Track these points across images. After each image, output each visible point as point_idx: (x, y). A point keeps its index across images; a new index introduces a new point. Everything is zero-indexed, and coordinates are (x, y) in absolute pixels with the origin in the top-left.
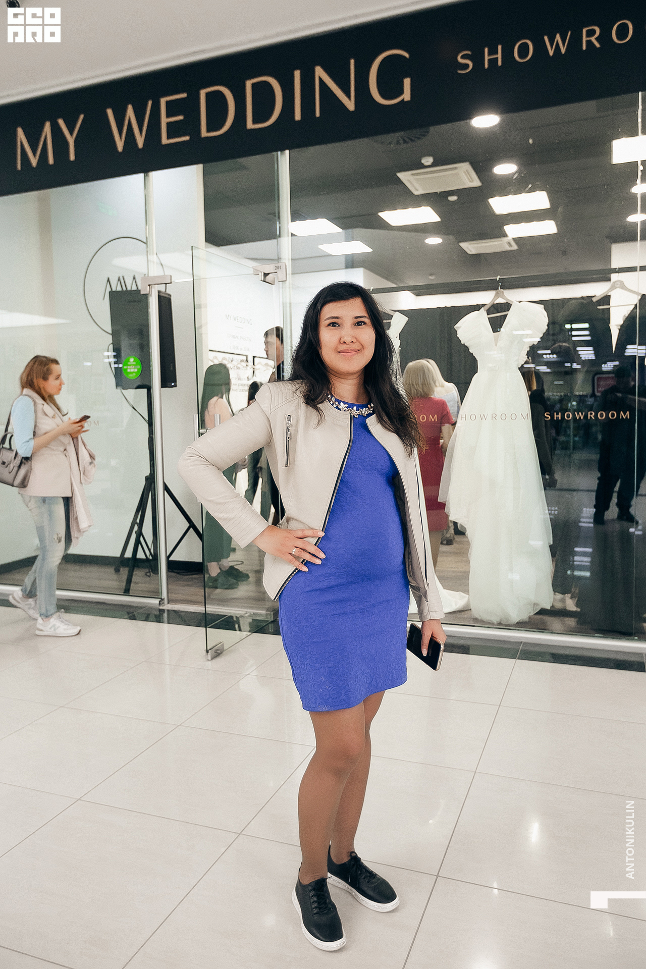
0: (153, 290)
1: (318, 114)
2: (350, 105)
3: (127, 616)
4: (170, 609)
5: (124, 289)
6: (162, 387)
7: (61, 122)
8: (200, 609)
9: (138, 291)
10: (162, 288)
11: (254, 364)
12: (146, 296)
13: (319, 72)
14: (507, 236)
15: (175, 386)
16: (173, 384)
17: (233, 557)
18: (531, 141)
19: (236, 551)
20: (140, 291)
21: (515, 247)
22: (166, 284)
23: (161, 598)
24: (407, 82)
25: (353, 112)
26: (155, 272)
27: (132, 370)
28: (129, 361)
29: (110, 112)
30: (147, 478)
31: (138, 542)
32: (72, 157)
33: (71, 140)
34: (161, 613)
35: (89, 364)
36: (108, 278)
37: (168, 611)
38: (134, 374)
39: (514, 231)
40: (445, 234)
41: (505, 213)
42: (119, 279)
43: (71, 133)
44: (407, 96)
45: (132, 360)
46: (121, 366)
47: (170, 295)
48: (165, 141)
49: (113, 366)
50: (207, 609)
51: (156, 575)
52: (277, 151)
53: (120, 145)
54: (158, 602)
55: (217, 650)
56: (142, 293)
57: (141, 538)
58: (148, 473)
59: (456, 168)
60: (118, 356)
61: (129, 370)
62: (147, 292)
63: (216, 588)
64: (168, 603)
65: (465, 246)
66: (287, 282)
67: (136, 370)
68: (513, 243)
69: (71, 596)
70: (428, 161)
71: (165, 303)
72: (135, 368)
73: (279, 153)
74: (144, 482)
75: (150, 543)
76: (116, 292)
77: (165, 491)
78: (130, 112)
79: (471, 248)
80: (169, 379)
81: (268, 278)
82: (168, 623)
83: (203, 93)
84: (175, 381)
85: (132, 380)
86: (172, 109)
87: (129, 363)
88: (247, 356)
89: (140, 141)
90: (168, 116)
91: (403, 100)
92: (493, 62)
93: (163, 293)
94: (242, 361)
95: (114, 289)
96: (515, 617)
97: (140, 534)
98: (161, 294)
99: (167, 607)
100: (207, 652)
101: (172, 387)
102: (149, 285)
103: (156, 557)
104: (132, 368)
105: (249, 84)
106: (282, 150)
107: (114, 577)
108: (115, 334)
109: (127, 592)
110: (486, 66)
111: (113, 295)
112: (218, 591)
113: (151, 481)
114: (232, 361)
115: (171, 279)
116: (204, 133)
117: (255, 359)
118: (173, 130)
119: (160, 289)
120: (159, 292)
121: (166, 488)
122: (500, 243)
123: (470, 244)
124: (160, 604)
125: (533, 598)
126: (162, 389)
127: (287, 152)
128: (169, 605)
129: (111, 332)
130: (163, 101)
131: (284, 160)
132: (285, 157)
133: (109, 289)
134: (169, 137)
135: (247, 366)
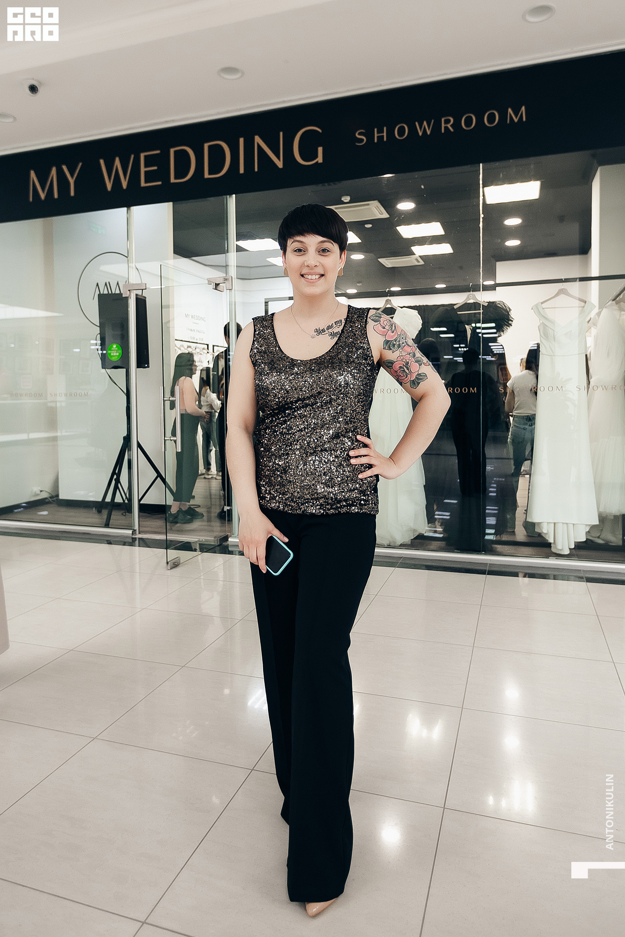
0: (132, 294)
1: (256, 170)
2: (280, 164)
3: (106, 542)
4: (140, 537)
5: (110, 292)
6: (137, 367)
7: (64, 167)
8: (163, 537)
9: (121, 294)
10: (139, 292)
11: (213, 352)
12: (127, 299)
13: (257, 139)
14: (415, 254)
15: (148, 367)
16: (146, 365)
17: (192, 502)
18: (423, 187)
19: (196, 498)
20: (122, 294)
21: (422, 263)
22: (142, 290)
23: (134, 530)
24: (320, 150)
25: (281, 169)
26: (134, 279)
27: (115, 354)
28: (112, 347)
29: (102, 162)
30: (124, 438)
31: (116, 488)
32: (72, 194)
33: (72, 181)
34: (134, 540)
35: (78, 350)
36: (97, 284)
37: (139, 538)
38: (116, 357)
39: (419, 251)
40: (365, 252)
41: (410, 237)
42: (106, 284)
43: (72, 176)
44: (320, 159)
45: (115, 346)
46: (105, 352)
47: (145, 298)
48: (143, 184)
49: (100, 352)
50: (168, 537)
51: (130, 514)
52: (227, 195)
53: (109, 186)
54: (131, 532)
55: (175, 562)
56: (124, 296)
57: (119, 484)
58: (125, 434)
59: (368, 204)
60: (103, 344)
61: (112, 354)
62: (128, 296)
63: (177, 523)
64: (139, 533)
65: (382, 261)
66: (233, 290)
67: (118, 354)
68: (420, 259)
69: (62, 529)
70: (346, 199)
71: (141, 303)
72: (116, 352)
73: (228, 196)
74: (122, 441)
75: (126, 489)
76: (103, 294)
77: (139, 449)
78: (117, 162)
79: (387, 262)
80: (143, 361)
81: (220, 288)
82: (139, 546)
83: (172, 151)
84: (148, 363)
85: (113, 361)
86: (149, 161)
87: (113, 349)
88: (208, 345)
89: (125, 185)
90: (146, 166)
91: (317, 162)
92: (380, 138)
93: (140, 296)
94: (204, 349)
95: (102, 293)
96: (400, 540)
97: (118, 481)
98: (139, 297)
99: (138, 536)
100: (167, 563)
101: (146, 367)
102: (129, 290)
103: (130, 499)
104: (115, 353)
105: (206, 146)
106: (231, 194)
107: (97, 516)
108: (102, 326)
109: (107, 525)
110: (376, 141)
111: (101, 297)
112: (178, 525)
113: (127, 440)
114: (196, 349)
115: (146, 286)
116: (173, 180)
117: (215, 347)
118: (149, 177)
119: (137, 293)
120: (136, 295)
121: (139, 446)
122: (409, 259)
123: (386, 260)
124: (133, 534)
125: (412, 525)
126: (138, 369)
127: (234, 195)
128: (140, 535)
129: (99, 325)
130: (142, 155)
131: (232, 201)
132: (233, 199)
133: (97, 292)
134: (146, 182)
135: (208, 353)
